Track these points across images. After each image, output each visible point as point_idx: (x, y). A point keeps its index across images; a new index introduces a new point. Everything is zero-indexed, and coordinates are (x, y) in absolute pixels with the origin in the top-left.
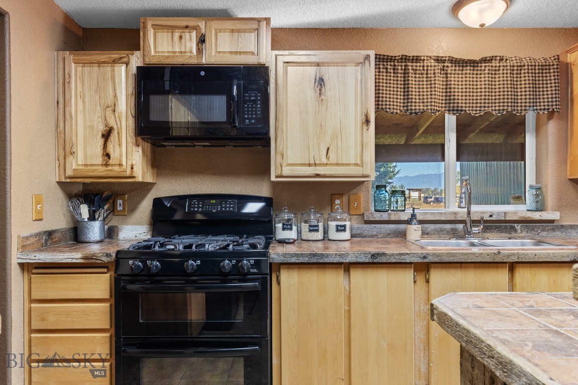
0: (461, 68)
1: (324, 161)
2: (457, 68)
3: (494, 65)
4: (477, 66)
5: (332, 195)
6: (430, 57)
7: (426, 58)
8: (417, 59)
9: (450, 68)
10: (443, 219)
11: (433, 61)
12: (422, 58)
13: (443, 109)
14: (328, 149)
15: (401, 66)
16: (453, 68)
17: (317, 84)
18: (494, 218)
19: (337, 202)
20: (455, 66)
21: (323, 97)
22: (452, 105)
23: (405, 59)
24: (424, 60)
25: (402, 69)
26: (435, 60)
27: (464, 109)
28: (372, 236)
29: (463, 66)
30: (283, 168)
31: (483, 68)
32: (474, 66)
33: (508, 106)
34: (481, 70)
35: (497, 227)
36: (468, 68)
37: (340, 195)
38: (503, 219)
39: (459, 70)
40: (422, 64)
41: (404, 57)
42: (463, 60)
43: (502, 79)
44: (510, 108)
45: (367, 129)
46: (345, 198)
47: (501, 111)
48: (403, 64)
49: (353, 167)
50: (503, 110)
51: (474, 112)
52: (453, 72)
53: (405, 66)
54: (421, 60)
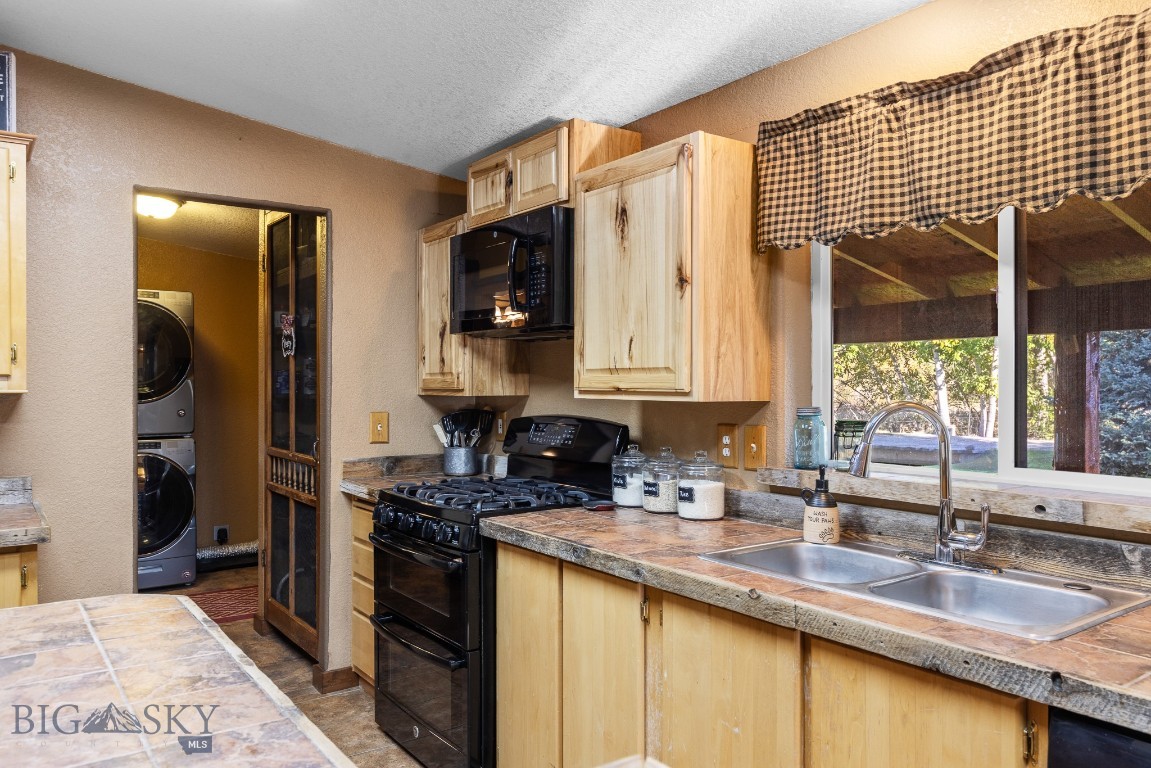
0: (935, 104)
1: (626, 364)
2: (926, 106)
4: (978, 86)
6: (866, 96)
7: (854, 102)
8: (833, 112)
9: (909, 111)
11: (872, 104)
12: (844, 105)
13: (907, 218)
14: (631, 340)
15: (808, 135)
16: (917, 108)
17: (619, 219)
18: (1050, 516)
19: (726, 440)
20: (921, 103)
21: (626, 244)
23: (813, 118)
24: (850, 107)
25: (810, 143)
26: (877, 100)
27: (943, 210)
29: (939, 98)
30: (582, 376)
31: (995, 86)
32: (969, 89)
33: (1067, 180)
34: (990, 93)
36: (953, 97)
37: (730, 427)
38: (1079, 521)
39: (931, 110)
40: (847, 120)
41: (810, 114)
44: (1073, 184)
45: (682, 297)
46: (738, 432)
47: (1051, 199)
48: (812, 130)
49: (664, 374)
50: (1056, 193)
51: (974, 214)
52: (917, 118)
53: (816, 133)
54: (842, 111)
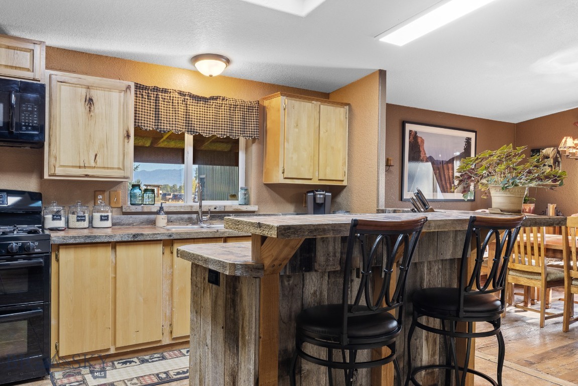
0: (196, 102)
1: (93, 164)
2: (194, 101)
3: (218, 102)
4: (208, 102)
5: (95, 191)
6: (175, 90)
7: (172, 91)
8: (165, 91)
9: (189, 101)
10: (182, 210)
11: (177, 94)
12: (169, 91)
13: (184, 130)
14: (96, 155)
15: (154, 94)
16: (191, 101)
17: (87, 103)
18: (217, 210)
19: (100, 197)
20: (193, 100)
21: (92, 114)
22: (190, 128)
23: (156, 89)
24: (171, 92)
25: (154, 97)
26: (178, 93)
27: (198, 131)
28: (129, 224)
29: (198, 101)
30: (56, 169)
31: (211, 104)
32: (205, 102)
33: (227, 132)
34: (210, 105)
35: (219, 216)
36: (202, 102)
37: (102, 192)
38: (223, 210)
39: (195, 103)
40: (169, 95)
41: (156, 88)
42: (198, 96)
43: (224, 112)
44: (228, 133)
45: (128, 142)
46: (107, 194)
47: (223, 135)
48: (155, 93)
49: (117, 170)
50: (224, 134)
51: (205, 134)
52: (191, 104)
53: (157, 95)
54: (168, 92)
